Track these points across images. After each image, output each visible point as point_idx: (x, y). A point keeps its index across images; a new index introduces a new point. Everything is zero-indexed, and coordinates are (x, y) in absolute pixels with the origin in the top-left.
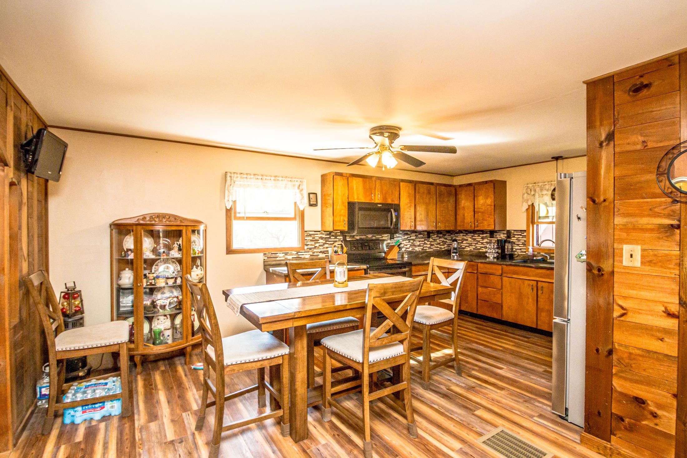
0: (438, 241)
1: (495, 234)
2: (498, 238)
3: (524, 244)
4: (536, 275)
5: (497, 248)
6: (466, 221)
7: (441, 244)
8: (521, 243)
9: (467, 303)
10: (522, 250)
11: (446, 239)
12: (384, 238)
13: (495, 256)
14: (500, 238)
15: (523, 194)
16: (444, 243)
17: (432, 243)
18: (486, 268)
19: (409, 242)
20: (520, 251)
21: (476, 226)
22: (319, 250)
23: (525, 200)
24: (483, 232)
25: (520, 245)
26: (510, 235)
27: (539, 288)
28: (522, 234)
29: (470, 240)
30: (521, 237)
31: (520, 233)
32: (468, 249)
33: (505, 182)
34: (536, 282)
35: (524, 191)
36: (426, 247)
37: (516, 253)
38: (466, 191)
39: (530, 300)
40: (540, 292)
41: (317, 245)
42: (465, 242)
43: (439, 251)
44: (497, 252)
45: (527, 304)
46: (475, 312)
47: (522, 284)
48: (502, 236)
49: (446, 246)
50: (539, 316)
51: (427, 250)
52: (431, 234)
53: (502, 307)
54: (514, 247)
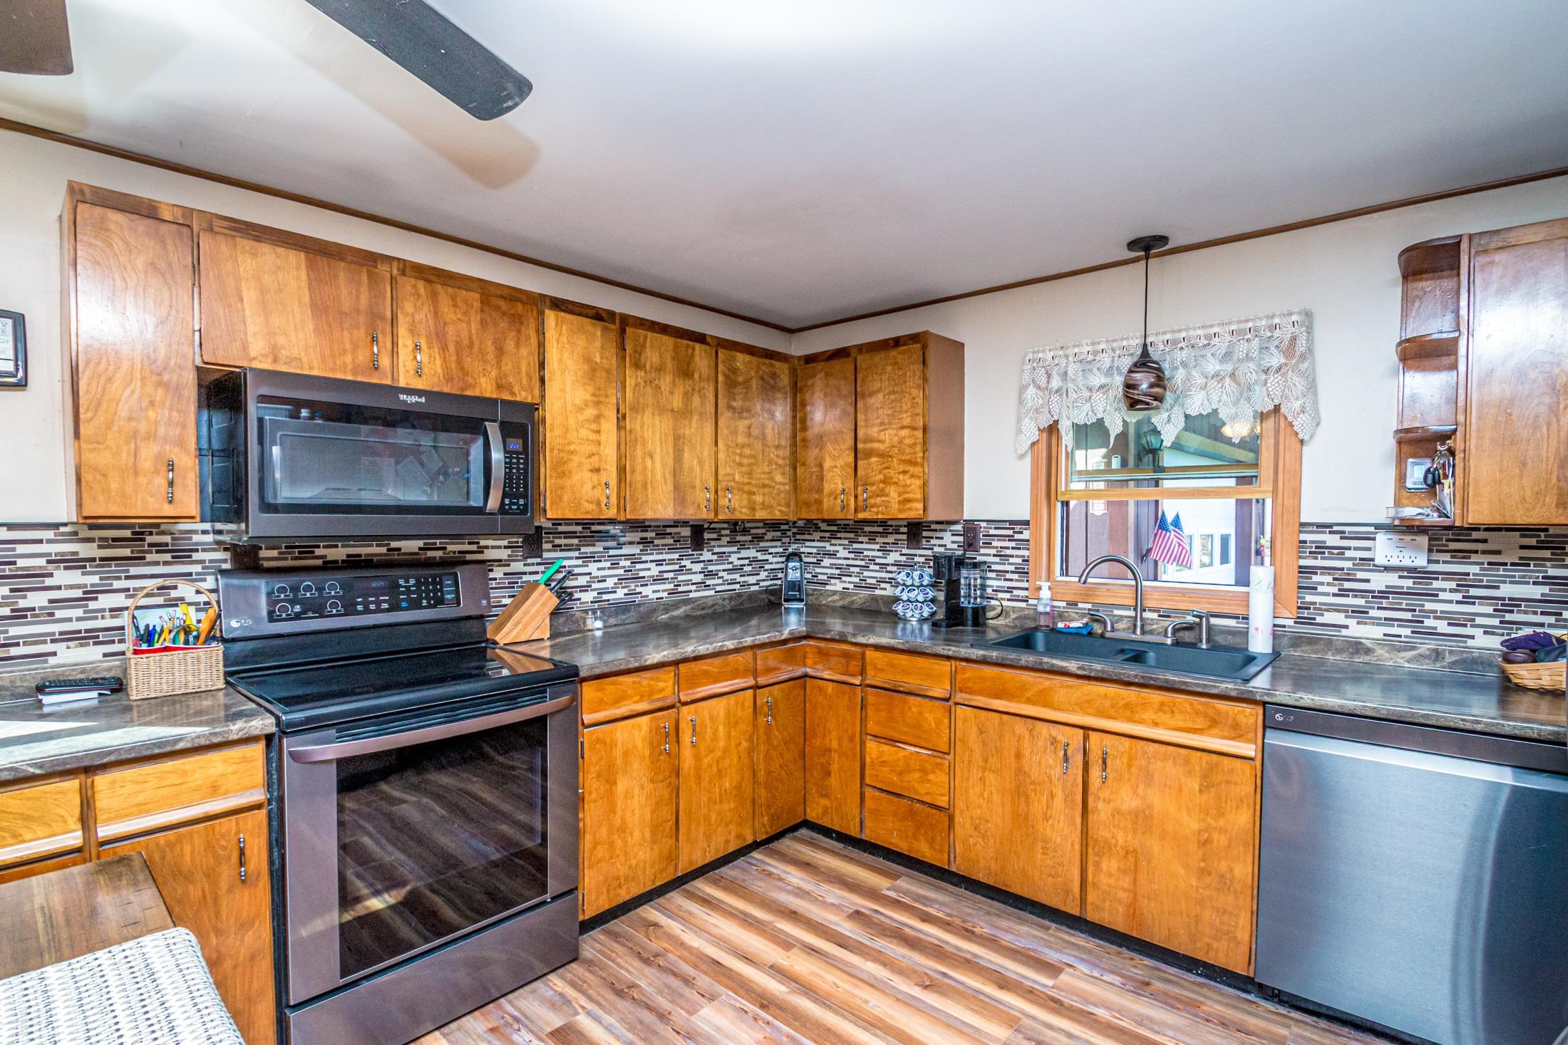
0: (734, 558)
1: (925, 534)
2: (936, 549)
3: (1022, 572)
4: (1084, 706)
5: (934, 585)
6: (827, 487)
7: (749, 568)
8: (1012, 568)
9: (826, 796)
10: (1016, 592)
11: (764, 550)
12: (490, 554)
13: (926, 614)
14: (942, 550)
15: (1023, 389)
16: (758, 564)
17: (710, 568)
18: (892, 665)
19: (615, 565)
20: (1007, 596)
21: (860, 503)
22: (56, 628)
23: (1028, 411)
24: (884, 527)
25: (1009, 576)
26: (975, 537)
27: (1095, 756)
28: (1017, 536)
29: (843, 553)
30: (1013, 544)
31: (1010, 532)
32: (837, 586)
33: (963, 345)
34: (1081, 732)
35: (1027, 378)
36: (687, 583)
37: (993, 602)
38: (828, 375)
39: (1058, 803)
40: (1095, 772)
41: (37, 600)
42: (827, 562)
43: (739, 595)
44: (933, 601)
45: (1046, 817)
46: (854, 832)
47: (1027, 735)
48: (949, 542)
49: (763, 575)
50: (1091, 869)
51: (692, 595)
52: (706, 536)
53: (951, 818)
54: (989, 582)
